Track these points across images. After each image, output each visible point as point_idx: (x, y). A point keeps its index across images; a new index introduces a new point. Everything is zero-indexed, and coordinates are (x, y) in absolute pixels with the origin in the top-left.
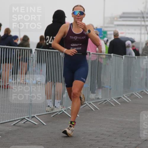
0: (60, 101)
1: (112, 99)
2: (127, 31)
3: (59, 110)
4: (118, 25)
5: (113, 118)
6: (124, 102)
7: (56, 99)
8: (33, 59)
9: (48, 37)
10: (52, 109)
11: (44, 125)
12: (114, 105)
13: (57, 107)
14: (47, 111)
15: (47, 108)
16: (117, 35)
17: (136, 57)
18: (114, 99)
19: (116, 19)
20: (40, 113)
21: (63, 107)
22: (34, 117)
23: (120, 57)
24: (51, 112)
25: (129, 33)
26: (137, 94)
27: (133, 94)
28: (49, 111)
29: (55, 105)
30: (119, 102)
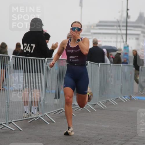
0: (37, 107)
1: (88, 105)
2: (104, 40)
3: (36, 116)
4: (95, 33)
5: (88, 125)
6: (99, 109)
7: (33, 106)
8: (11, 66)
9: (25, 44)
10: (29, 115)
11: (21, 130)
12: (90, 111)
13: (34, 113)
14: (24, 117)
15: (24, 114)
16: (96, 43)
17: (112, 64)
18: (90, 106)
19: (92, 27)
20: (17, 119)
21: (40, 114)
22: (11, 122)
23: (96, 65)
24: (28, 118)
25: (105, 41)
26: (113, 101)
27: (109, 101)
28: (25, 117)
29: (32, 111)
30: (95, 109)
